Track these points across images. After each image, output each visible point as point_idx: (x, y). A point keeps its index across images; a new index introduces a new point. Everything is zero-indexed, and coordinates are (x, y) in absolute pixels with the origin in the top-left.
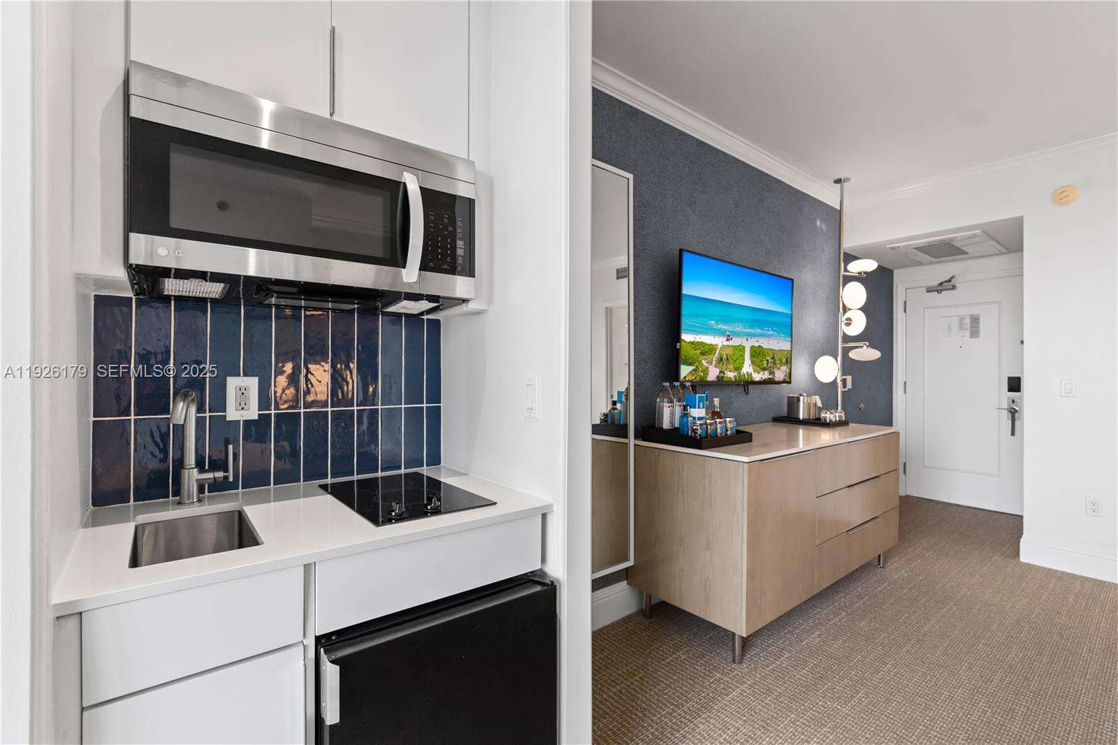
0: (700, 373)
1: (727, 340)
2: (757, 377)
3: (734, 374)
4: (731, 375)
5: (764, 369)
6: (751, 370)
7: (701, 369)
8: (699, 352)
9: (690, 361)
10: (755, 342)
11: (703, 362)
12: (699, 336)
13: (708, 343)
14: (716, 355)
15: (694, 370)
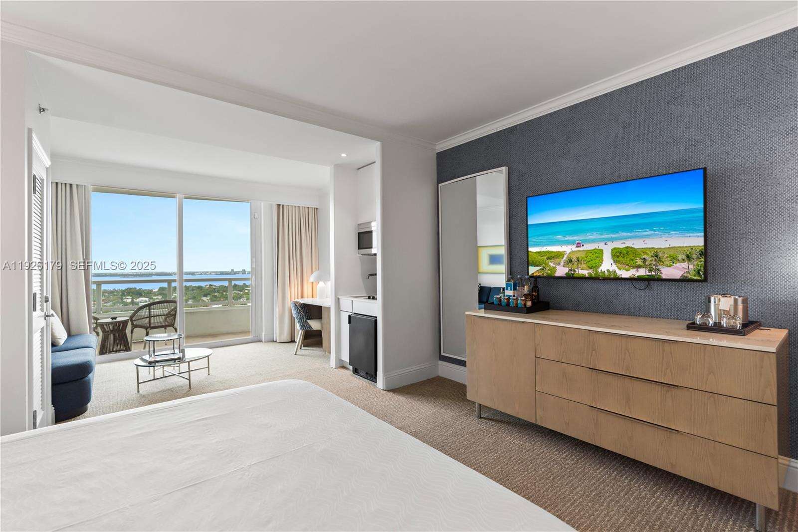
0: (546, 271)
1: (577, 247)
2: (625, 274)
3: (588, 272)
4: (585, 272)
5: (639, 267)
6: (614, 267)
7: (547, 268)
8: (545, 257)
9: (538, 263)
10: (620, 245)
11: (550, 264)
12: (545, 247)
13: (555, 251)
14: (564, 259)
15: (540, 269)
